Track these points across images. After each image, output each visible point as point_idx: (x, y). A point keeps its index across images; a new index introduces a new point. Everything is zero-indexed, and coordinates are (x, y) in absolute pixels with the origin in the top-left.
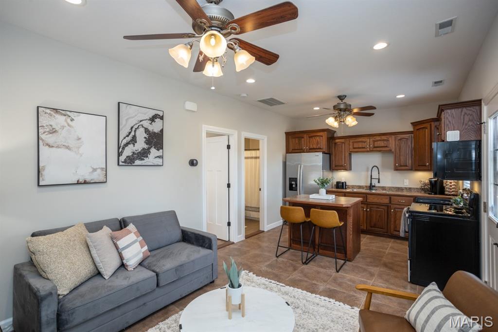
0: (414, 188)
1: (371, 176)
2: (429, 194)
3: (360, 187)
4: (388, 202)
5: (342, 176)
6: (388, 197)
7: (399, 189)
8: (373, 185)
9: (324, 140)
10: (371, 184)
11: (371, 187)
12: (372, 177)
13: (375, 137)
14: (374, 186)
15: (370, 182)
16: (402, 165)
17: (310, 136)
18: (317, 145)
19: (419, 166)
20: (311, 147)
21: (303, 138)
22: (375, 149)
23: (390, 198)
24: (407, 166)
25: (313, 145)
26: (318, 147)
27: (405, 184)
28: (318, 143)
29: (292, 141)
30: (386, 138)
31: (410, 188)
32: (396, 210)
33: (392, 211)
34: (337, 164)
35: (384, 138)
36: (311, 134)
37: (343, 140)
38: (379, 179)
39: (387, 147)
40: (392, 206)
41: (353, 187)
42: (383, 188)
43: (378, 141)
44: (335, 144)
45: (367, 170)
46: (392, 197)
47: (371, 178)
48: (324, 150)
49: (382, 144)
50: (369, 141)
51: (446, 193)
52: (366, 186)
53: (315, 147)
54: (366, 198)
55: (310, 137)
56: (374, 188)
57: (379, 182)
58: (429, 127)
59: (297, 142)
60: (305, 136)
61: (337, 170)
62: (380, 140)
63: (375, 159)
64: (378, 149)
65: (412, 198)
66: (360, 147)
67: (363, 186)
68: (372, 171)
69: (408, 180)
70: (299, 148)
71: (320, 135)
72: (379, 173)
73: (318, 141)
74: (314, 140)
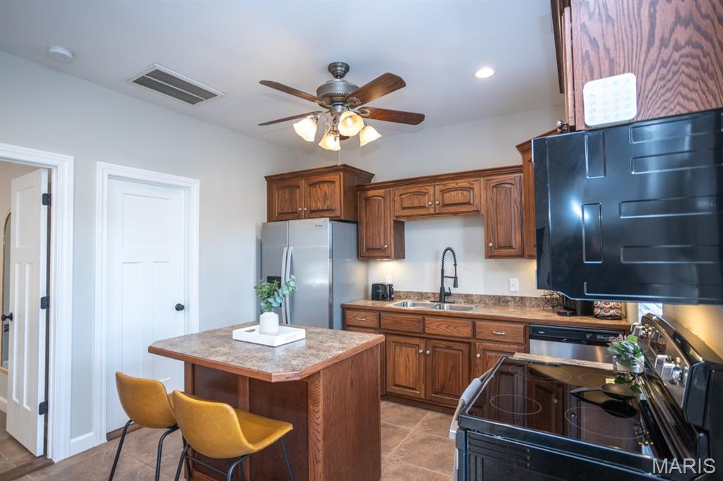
0: (530, 298)
1: (443, 271)
2: (559, 314)
3: (422, 296)
4: (470, 335)
5: (387, 271)
6: (469, 322)
7: (500, 301)
8: (447, 290)
9: (338, 191)
10: (442, 288)
11: (443, 296)
12: (445, 275)
13: (446, 182)
14: (449, 294)
15: (440, 286)
16: (502, 245)
17: (311, 182)
18: (325, 202)
19: (535, 246)
20: (314, 207)
21: (299, 187)
22: (446, 210)
23: (474, 326)
24: (511, 247)
25: (316, 203)
26: (326, 208)
27: (512, 289)
28: (325, 199)
29: (278, 195)
30: (466, 185)
31: (522, 299)
32: (488, 354)
33: (478, 355)
34: (371, 246)
35: (463, 183)
36: (313, 177)
37: (380, 192)
38: (456, 278)
39: (469, 203)
40: (478, 344)
41: (408, 295)
42: (468, 298)
43: (450, 190)
44: (367, 199)
45: (437, 260)
46: (478, 323)
47: (443, 276)
48: (338, 214)
49: (458, 197)
50: (432, 192)
51: (597, 311)
52: (434, 294)
53: (320, 206)
54: (424, 324)
55: (310, 185)
56: (448, 299)
57: (455, 285)
59: (287, 196)
60: (303, 183)
61: (374, 258)
62: (456, 189)
63: (451, 234)
64: (452, 209)
65: (522, 326)
66: (415, 205)
67: (426, 293)
68: (443, 259)
69: (517, 280)
70: (290, 211)
71: (330, 180)
72: (455, 265)
73: (326, 193)
74: (319, 191)
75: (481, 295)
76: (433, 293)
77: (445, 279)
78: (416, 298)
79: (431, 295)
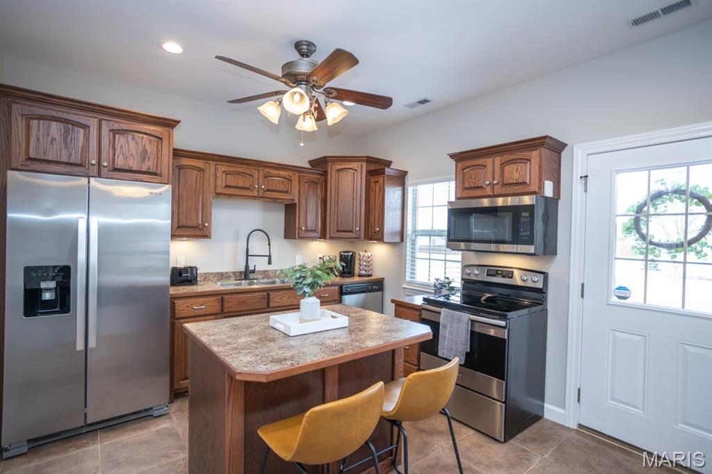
1: (247, 250)
2: (345, 277)
3: (222, 276)
8: (251, 268)
9: (165, 151)
10: (247, 267)
11: (247, 274)
12: (250, 254)
13: (269, 169)
14: (254, 272)
15: (245, 264)
16: (309, 228)
18: (144, 160)
19: (338, 231)
20: (119, 162)
21: (85, 126)
22: (269, 194)
24: (315, 231)
25: (126, 159)
26: (144, 169)
28: (144, 157)
30: (287, 176)
35: (284, 174)
36: (121, 122)
37: (199, 163)
38: (270, 256)
39: (287, 192)
41: (207, 277)
44: (182, 168)
45: (238, 240)
47: (248, 255)
49: (280, 185)
50: (257, 176)
51: (361, 272)
56: (251, 276)
57: (270, 263)
58: (359, 170)
64: (274, 195)
65: (337, 287)
66: (240, 185)
67: (227, 273)
68: (248, 239)
69: (300, 256)
70: (64, 159)
72: (269, 244)
73: (145, 151)
74: (132, 144)
76: (233, 273)
77: (249, 257)
78: (216, 278)
79: (231, 275)
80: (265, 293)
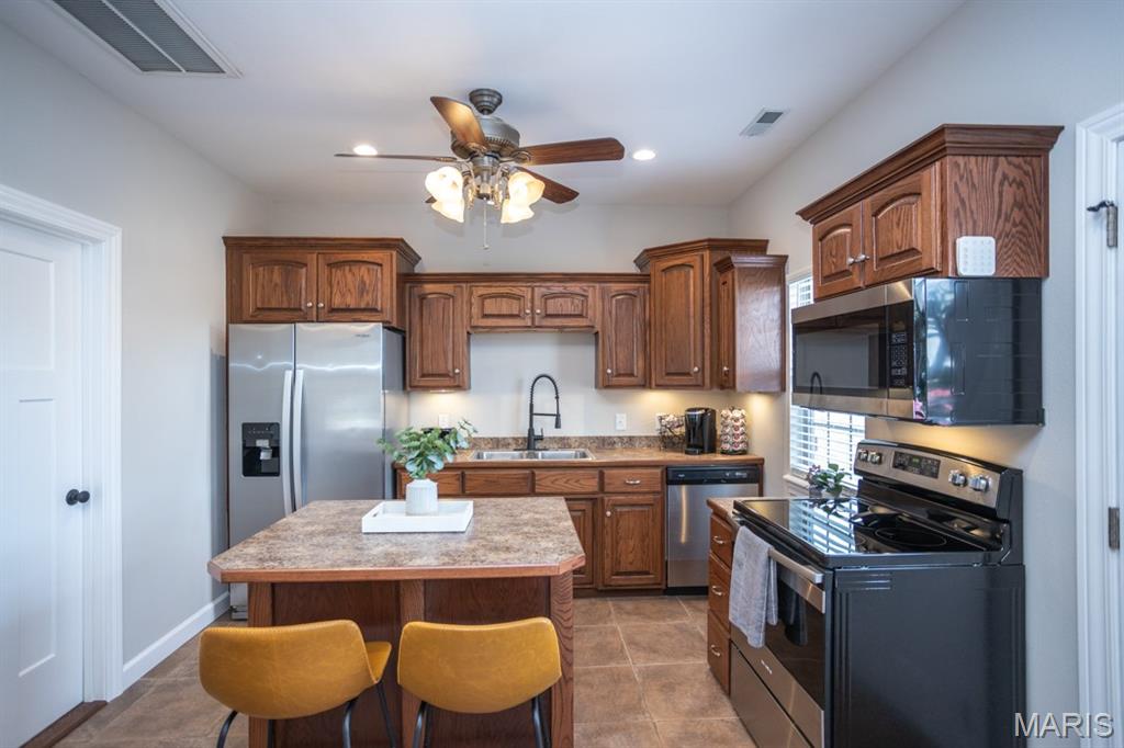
0: (640, 437)
1: (532, 406)
2: (687, 453)
4: (596, 489)
5: (440, 409)
6: (596, 472)
7: (604, 443)
8: (537, 433)
9: (387, 281)
10: (531, 430)
11: (531, 441)
12: (535, 412)
13: (548, 284)
14: (541, 438)
15: (528, 427)
16: (622, 372)
17: (334, 259)
18: (361, 296)
19: (668, 374)
20: (337, 302)
21: (306, 265)
22: (548, 322)
23: (602, 476)
24: (632, 375)
25: (343, 295)
26: (363, 306)
27: (618, 428)
28: (362, 290)
29: (257, 275)
30: (578, 290)
31: (631, 438)
32: (619, 509)
33: (609, 513)
34: (429, 369)
35: (574, 287)
36: (339, 252)
37: (447, 288)
38: (558, 416)
39: (580, 316)
40: (606, 499)
41: (475, 443)
42: (564, 443)
43: (555, 296)
44: (423, 298)
45: (519, 389)
46: (607, 472)
47: (532, 414)
48: (388, 319)
49: (567, 306)
50: (529, 297)
51: (727, 447)
52: (516, 439)
53: (351, 302)
54: (532, 480)
55: (329, 265)
56: (539, 445)
57: (558, 425)
58: (697, 265)
59: (277, 278)
60: (312, 258)
61: (426, 388)
62: (562, 295)
63: (540, 354)
64: (558, 322)
65: (658, 471)
66: (505, 312)
67: (504, 439)
68: (532, 389)
69: (625, 415)
70: (285, 305)
71: (371, 260)
72: (557, 398)
73: (363, 282)
74: (349, 276)
75: (581, 438)
76: (514, 439)
77: (535, 417)
78: (489, 446)
79: (510, 441)
80: (527, 472)
